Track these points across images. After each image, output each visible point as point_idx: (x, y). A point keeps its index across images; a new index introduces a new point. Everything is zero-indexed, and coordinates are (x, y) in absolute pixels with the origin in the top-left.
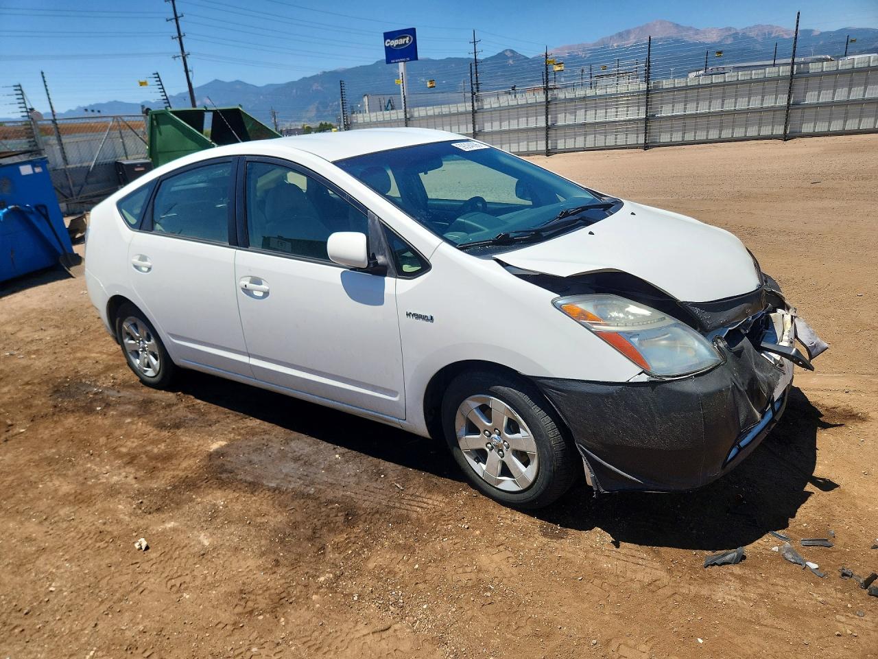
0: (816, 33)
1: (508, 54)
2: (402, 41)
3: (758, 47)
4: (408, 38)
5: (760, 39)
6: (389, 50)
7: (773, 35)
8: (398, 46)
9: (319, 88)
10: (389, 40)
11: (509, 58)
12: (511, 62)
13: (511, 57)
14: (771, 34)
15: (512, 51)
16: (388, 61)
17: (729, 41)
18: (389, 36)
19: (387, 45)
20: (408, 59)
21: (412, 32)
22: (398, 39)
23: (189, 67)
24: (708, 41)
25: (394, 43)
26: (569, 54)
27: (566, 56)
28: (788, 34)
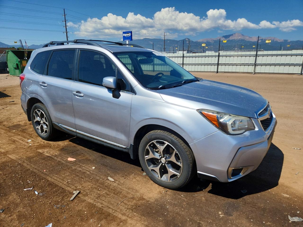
0: (289, 41)
1: (187, 39)
2: (128, 35)
4: (129, 34)
6: (124, 37)
8: (127, 36)
10: (124, 34)
12: (187, 42)
16: (124, 40)
17: (260, 41)
18: (124, 33)
19: (124, 35)
20: (129, 40)
21: (131, 32)
22: (127, 34)
23: (68, 36)
24: (253, 41)
25: (126, 35)
26: (207, 41)
27: (206, 42)
28: (280, 41)
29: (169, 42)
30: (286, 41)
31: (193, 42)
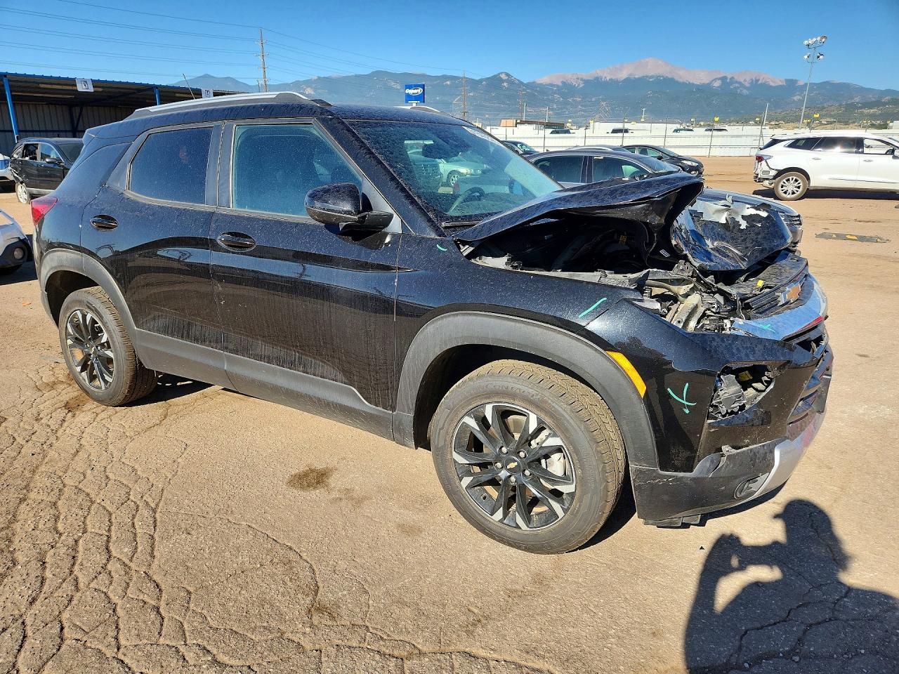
0: (801, 83)
1: (503, 76)
2: (416, 91)
3: (745, 92)
5: (748, 85)
7: (760, 82)
8: (413, 93)
9: (312, 93)
10: (408, 90)
11: (503, 81)
12: (505, 84)
13: (505, 81)
14: (758, 80)
15: (507, 75)
17: (717, 84)
19: (407, 92)
22: (414, 89)
24: (697, 82)
25: (411, 92)
26: (563, 82)
27: (560, 84)
28: (773, 82)
29: (448, 83)
30: (791, 84)
31: (522, 83)
